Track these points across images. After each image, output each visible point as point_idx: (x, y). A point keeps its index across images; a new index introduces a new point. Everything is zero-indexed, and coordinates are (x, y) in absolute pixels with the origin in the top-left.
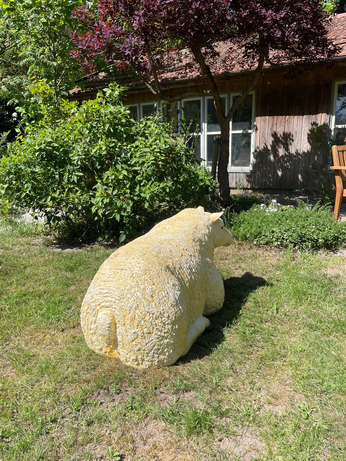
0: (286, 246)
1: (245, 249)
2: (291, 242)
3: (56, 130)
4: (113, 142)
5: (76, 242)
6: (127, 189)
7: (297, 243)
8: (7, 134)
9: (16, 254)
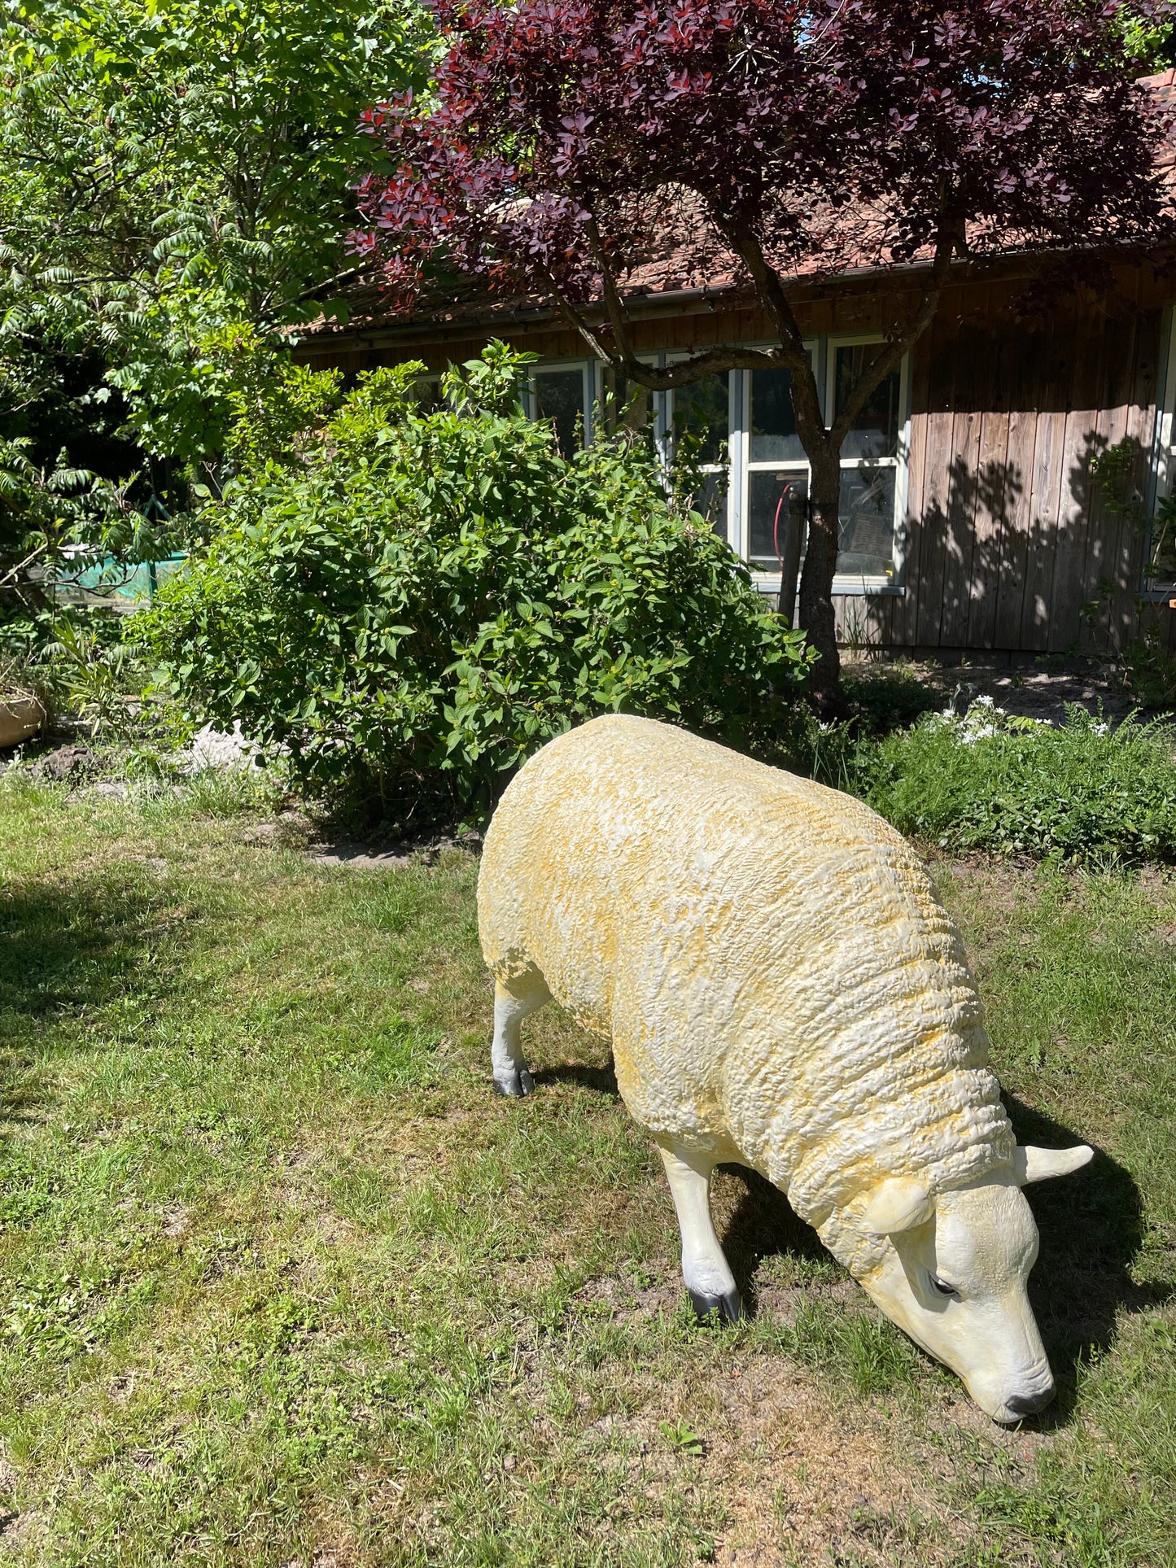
0: (1041, 855)
2: (1055, 842)
4: (506, 534)
5: (384, 836)
6: (551, 678)
7: (1077, 847)
8: (128, 485)
9: (214, 876)
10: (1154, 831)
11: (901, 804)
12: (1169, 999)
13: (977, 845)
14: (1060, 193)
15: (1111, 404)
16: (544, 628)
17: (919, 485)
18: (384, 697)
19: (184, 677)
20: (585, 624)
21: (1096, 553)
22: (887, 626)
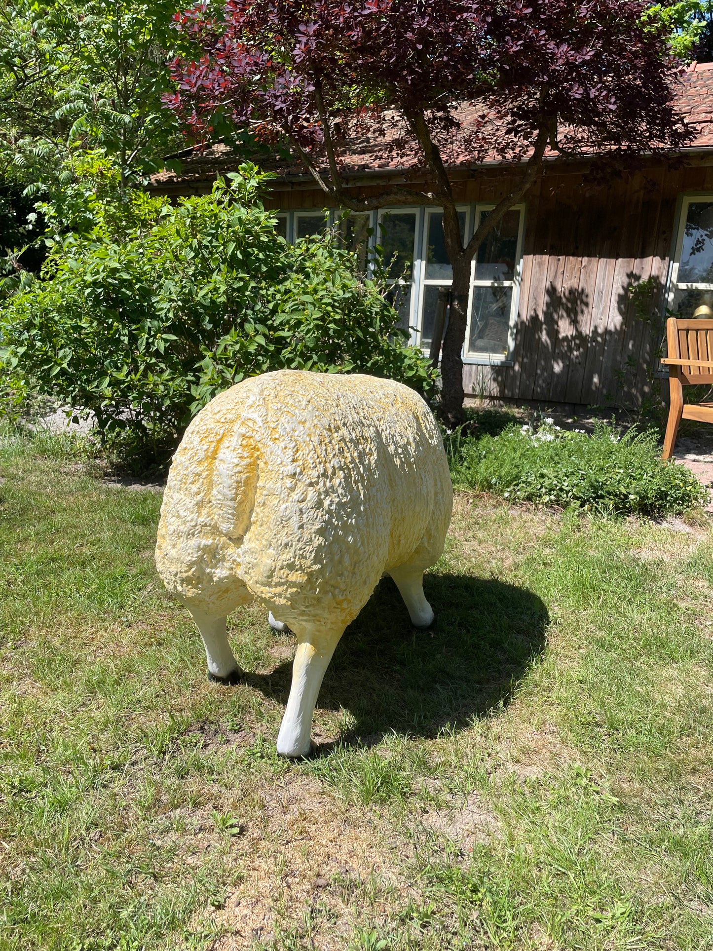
0: (566, 505)
1: (486, 506)
2: (575, 497)
3: (128, 249)
4: (241, 279)
5: (153, 474)
7: (588, 500)
8: (21, 253)
9: (33, 488)
10: (637, 493)
11: (482, 470)
12: (629, 587)
13: (529, 498)
14: (610, 103)
15: (643, 255)
16: (261, 340)
17: (526, 299)
18: (152, 378)
19: (19, 354)
20: (288, 340)
21: (630, 346)
22: (502, 385)
